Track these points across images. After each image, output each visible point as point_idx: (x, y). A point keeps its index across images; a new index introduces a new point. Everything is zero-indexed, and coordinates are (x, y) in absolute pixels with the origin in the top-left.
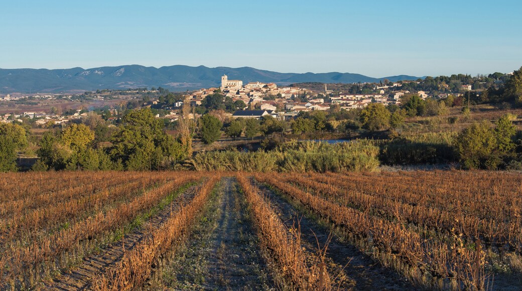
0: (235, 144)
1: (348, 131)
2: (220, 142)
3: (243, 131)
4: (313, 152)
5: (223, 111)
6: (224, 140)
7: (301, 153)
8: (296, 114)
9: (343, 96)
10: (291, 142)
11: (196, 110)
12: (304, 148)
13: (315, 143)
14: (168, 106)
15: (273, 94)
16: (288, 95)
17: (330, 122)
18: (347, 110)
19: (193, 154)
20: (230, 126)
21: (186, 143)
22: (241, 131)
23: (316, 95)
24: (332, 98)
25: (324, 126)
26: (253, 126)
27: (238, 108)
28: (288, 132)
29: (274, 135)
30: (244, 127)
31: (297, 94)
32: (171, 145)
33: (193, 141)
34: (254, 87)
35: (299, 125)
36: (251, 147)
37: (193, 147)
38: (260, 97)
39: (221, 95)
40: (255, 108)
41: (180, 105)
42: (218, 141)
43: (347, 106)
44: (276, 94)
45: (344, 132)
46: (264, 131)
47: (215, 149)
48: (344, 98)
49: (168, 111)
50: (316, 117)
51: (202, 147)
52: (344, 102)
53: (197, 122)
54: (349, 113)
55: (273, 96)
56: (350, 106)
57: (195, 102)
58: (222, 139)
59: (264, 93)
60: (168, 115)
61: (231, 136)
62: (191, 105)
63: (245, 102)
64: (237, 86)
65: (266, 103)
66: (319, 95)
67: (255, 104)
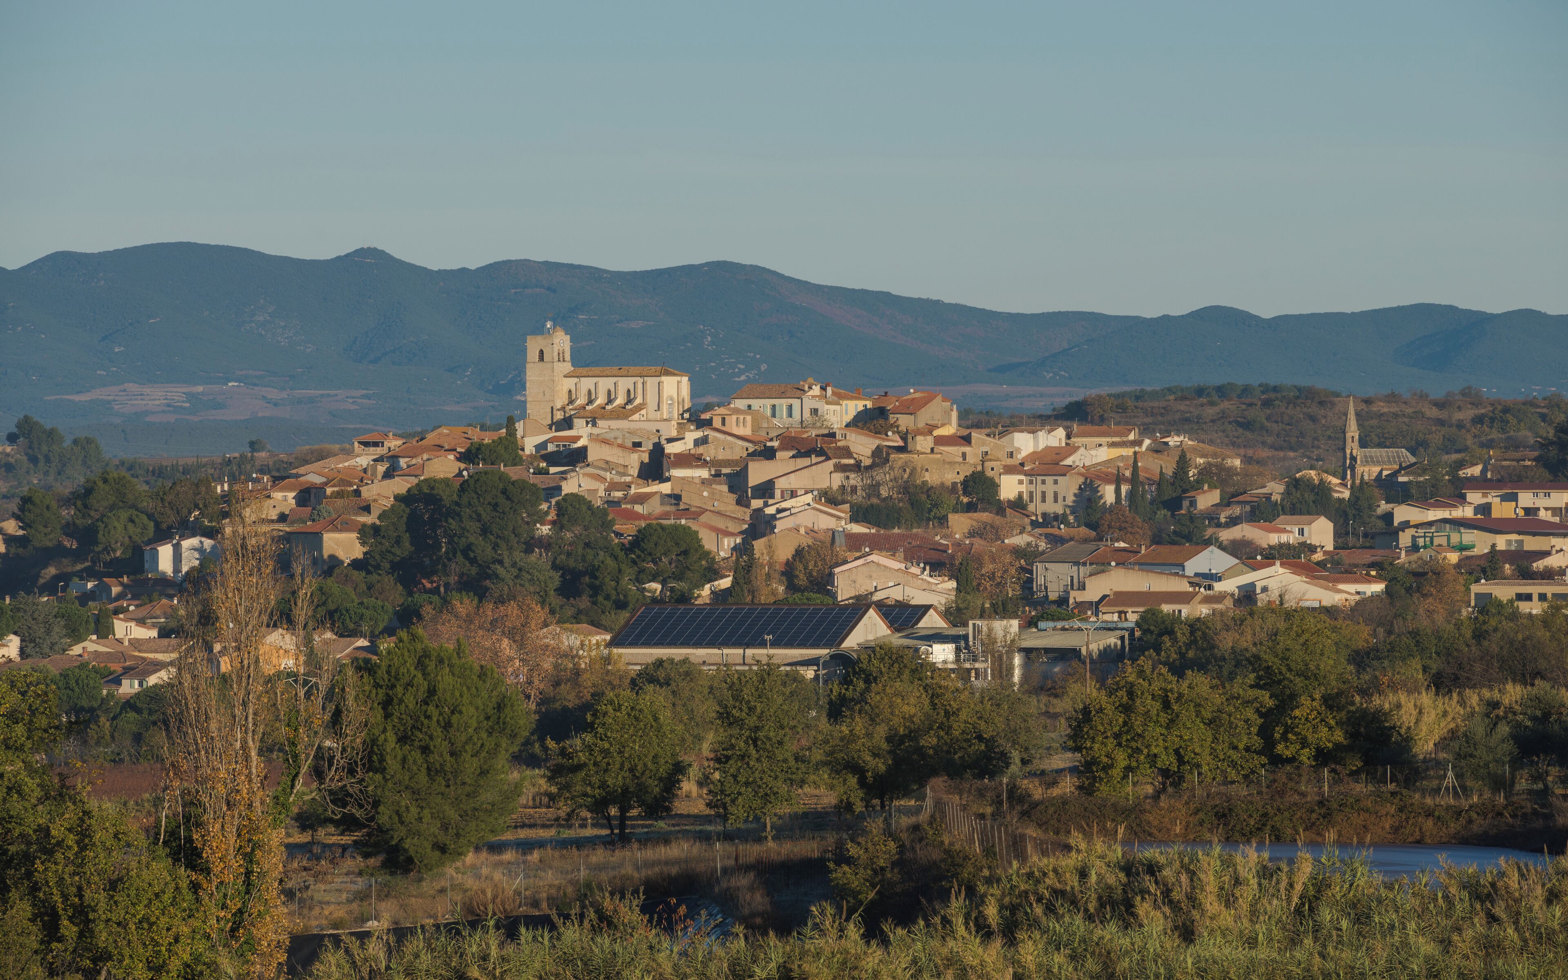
0: (628, 870)
1: (1538, 777)
2: (508, 856)
3: (694, 772)
4: (1252, 942)
5: (539, 613)
6: (541, 844)
7: (1153, 946)
8: (1112, 640)
9: (1493, 498)
10: (1070, 861)
11: (321, 600)
12: (1175, 906)
13: (1265, 873)
14: (90, 573)
15: (932, 478)
16: (1049, 487)
17: (1381, 702)
18: (1524, 607)
19: (291, 951)
20: (590, 727)
21: (236, 863)
22: (679, 769)
23: (1276, 489)
24: (1403, 513)
25: (1339, 736)
26: (770, 731)
27: (656, 586)
28: (1050, 779)
29: (939, 804)
30: (699, 739)
31: (1118, 480)
32: (113, 885)
33: (292, 849)
34: (781, 422)
35: (1137, 723)
36: (758, 901)
37: (290, 894)
38: (829, 498)
39: (522, 485)
40: (792, 587)
41: (189, 562)
42: (496, 848)
43: (1526, 574)
44: (951, 477)
45: (1499, 784)
46: (856, 768)
47: (469, 909)
48: (1502, 510)
49: (94, 607)
50: (1269, 659)
51: (362, 896)
52: (1502, 542)
53: (330, 696)
54: (1542, 634)
55: (928, 490)
56: (1549, 575)
57: (315, 539)
58: (523, 834)
59: (857, 467)
60: (91, 645)
61: (599, 806)
62: (284, 564)
63: (708, 541)
64: (650, 411)
65: (876, 544)
66: (1295, 485)
67: (784, 553)
